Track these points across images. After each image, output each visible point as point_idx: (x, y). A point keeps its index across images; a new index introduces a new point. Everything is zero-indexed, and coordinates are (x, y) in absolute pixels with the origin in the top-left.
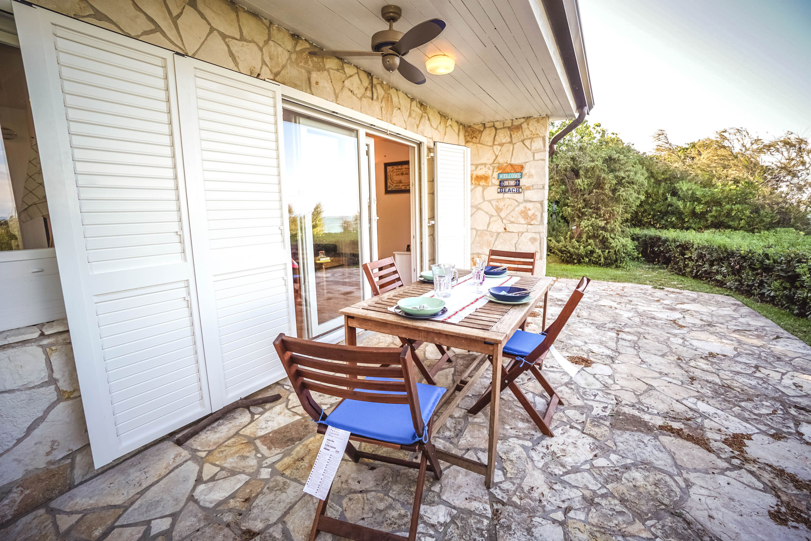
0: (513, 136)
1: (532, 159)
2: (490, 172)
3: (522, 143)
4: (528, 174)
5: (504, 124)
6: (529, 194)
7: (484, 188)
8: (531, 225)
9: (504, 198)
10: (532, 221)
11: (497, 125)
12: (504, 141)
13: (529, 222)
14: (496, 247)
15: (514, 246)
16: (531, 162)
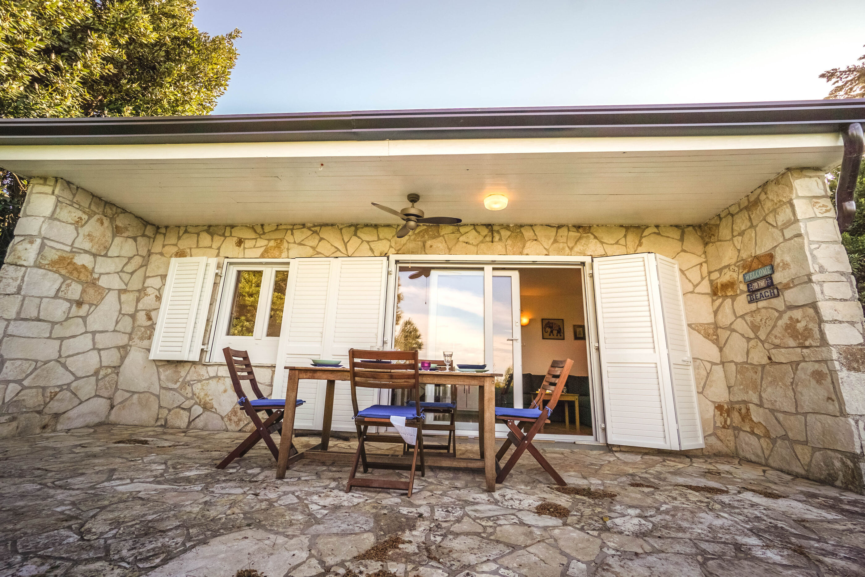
0: (752, 217)
1: (781, 240)
2: (735, 275)
3: (764, 222)
4: (781, 264)
5: (739, 206)
6: (791, 296)
7: (734, 298)
8: (807, 347)
9: (758, 309)
10: (806, 340)
11: (734, 210)
12: (743, 228)
13: (802, 343)
14: (765, 390)
15: (791, 388)
16: (782, 244)
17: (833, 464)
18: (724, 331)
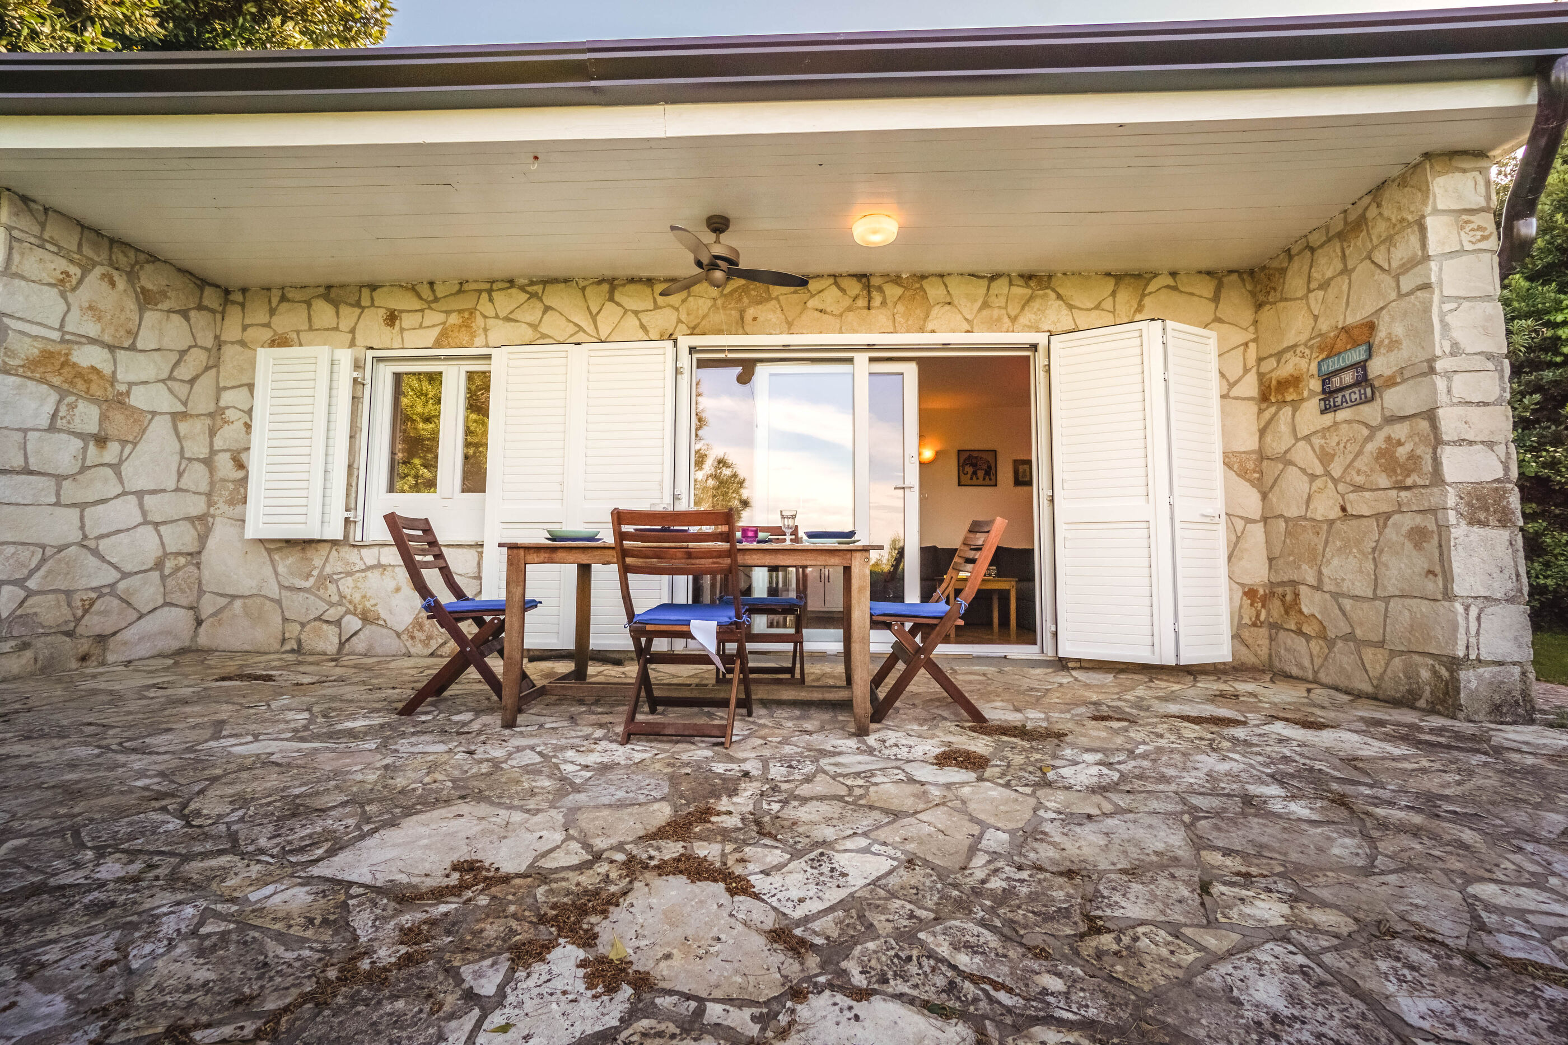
0: (1347, 252)
1: (1393, 295)
2: (1304, 364)
3: (1368, 261)
4: (1386, 342)
5: (1327, 233)
6: (1394, 399)
7: (1296, 405)
8: (1408, 488)
9: (1336, 424)
10: (1408, 476)
11: (1316, 239)
12: (1329, 274)
13: (1401, 481)
14: (1329, 562)
15: (1371, 557)
16: (1393, 304)
17: (1418, 674)
18: (1273, 463)
